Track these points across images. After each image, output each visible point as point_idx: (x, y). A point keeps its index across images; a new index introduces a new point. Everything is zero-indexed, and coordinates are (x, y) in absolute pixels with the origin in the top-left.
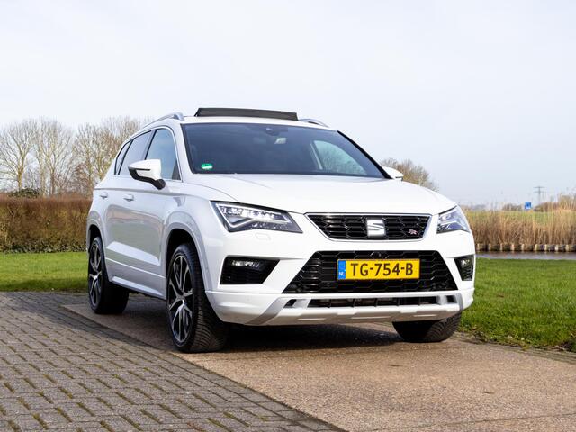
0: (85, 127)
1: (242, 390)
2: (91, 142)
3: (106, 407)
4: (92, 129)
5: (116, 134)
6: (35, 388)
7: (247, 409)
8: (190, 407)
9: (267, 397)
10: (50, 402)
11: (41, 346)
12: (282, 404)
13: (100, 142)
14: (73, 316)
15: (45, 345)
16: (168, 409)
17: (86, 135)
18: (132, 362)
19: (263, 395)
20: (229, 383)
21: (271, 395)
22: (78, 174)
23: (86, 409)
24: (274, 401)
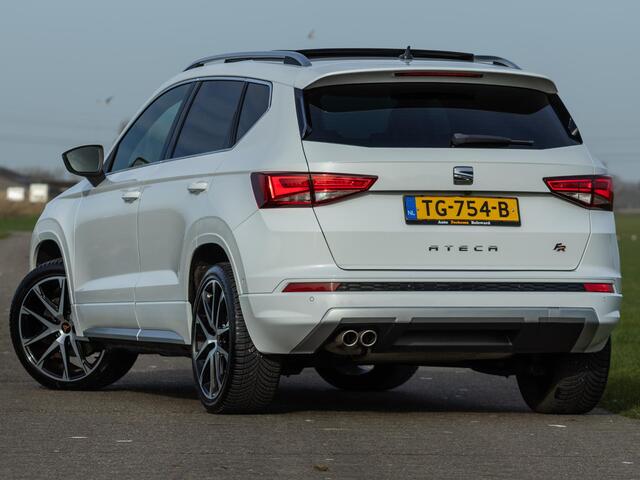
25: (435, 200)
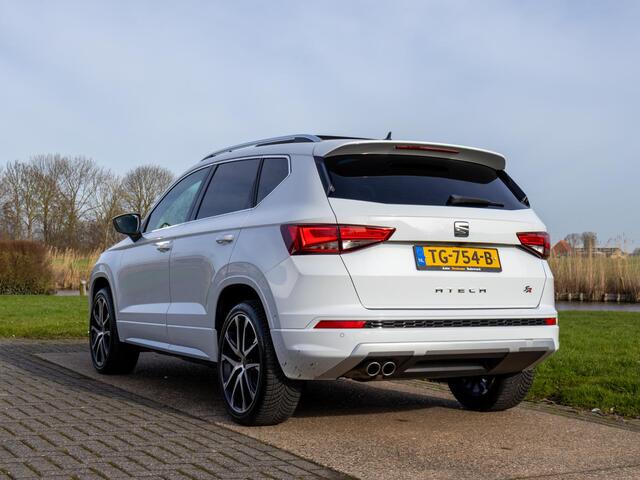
0: (13, 164)
1: (265, 448)
2: (20, 181)
3: (140, 467)
4: (21, 167)
5: (45, 173)
6: (55, 446)
7: (280, 467)
8: (223, 466)
9: (293, 454)
10: (80, 462)
11: (36, 400)
12: (311, 462)
13: (29, 180)
14: (50, 365)
15: (41, 399)
16: (203, 469)
17: (15, 173)
18: (140, 417)
19: (287, 452)
20: (248, 440)
21: (296, 452)
22: (5, 213)
23: (121, 469)
24: (302, 459)
25: (438, 249)
